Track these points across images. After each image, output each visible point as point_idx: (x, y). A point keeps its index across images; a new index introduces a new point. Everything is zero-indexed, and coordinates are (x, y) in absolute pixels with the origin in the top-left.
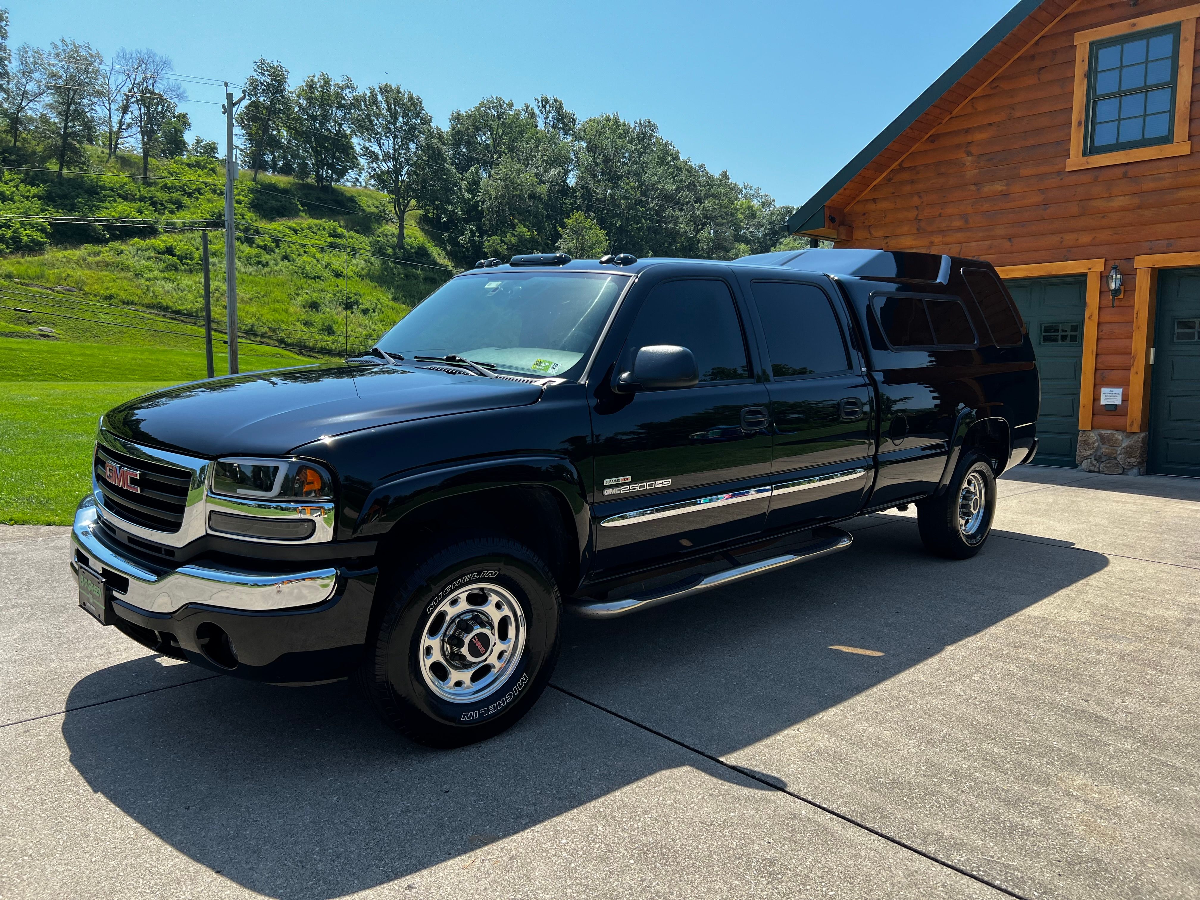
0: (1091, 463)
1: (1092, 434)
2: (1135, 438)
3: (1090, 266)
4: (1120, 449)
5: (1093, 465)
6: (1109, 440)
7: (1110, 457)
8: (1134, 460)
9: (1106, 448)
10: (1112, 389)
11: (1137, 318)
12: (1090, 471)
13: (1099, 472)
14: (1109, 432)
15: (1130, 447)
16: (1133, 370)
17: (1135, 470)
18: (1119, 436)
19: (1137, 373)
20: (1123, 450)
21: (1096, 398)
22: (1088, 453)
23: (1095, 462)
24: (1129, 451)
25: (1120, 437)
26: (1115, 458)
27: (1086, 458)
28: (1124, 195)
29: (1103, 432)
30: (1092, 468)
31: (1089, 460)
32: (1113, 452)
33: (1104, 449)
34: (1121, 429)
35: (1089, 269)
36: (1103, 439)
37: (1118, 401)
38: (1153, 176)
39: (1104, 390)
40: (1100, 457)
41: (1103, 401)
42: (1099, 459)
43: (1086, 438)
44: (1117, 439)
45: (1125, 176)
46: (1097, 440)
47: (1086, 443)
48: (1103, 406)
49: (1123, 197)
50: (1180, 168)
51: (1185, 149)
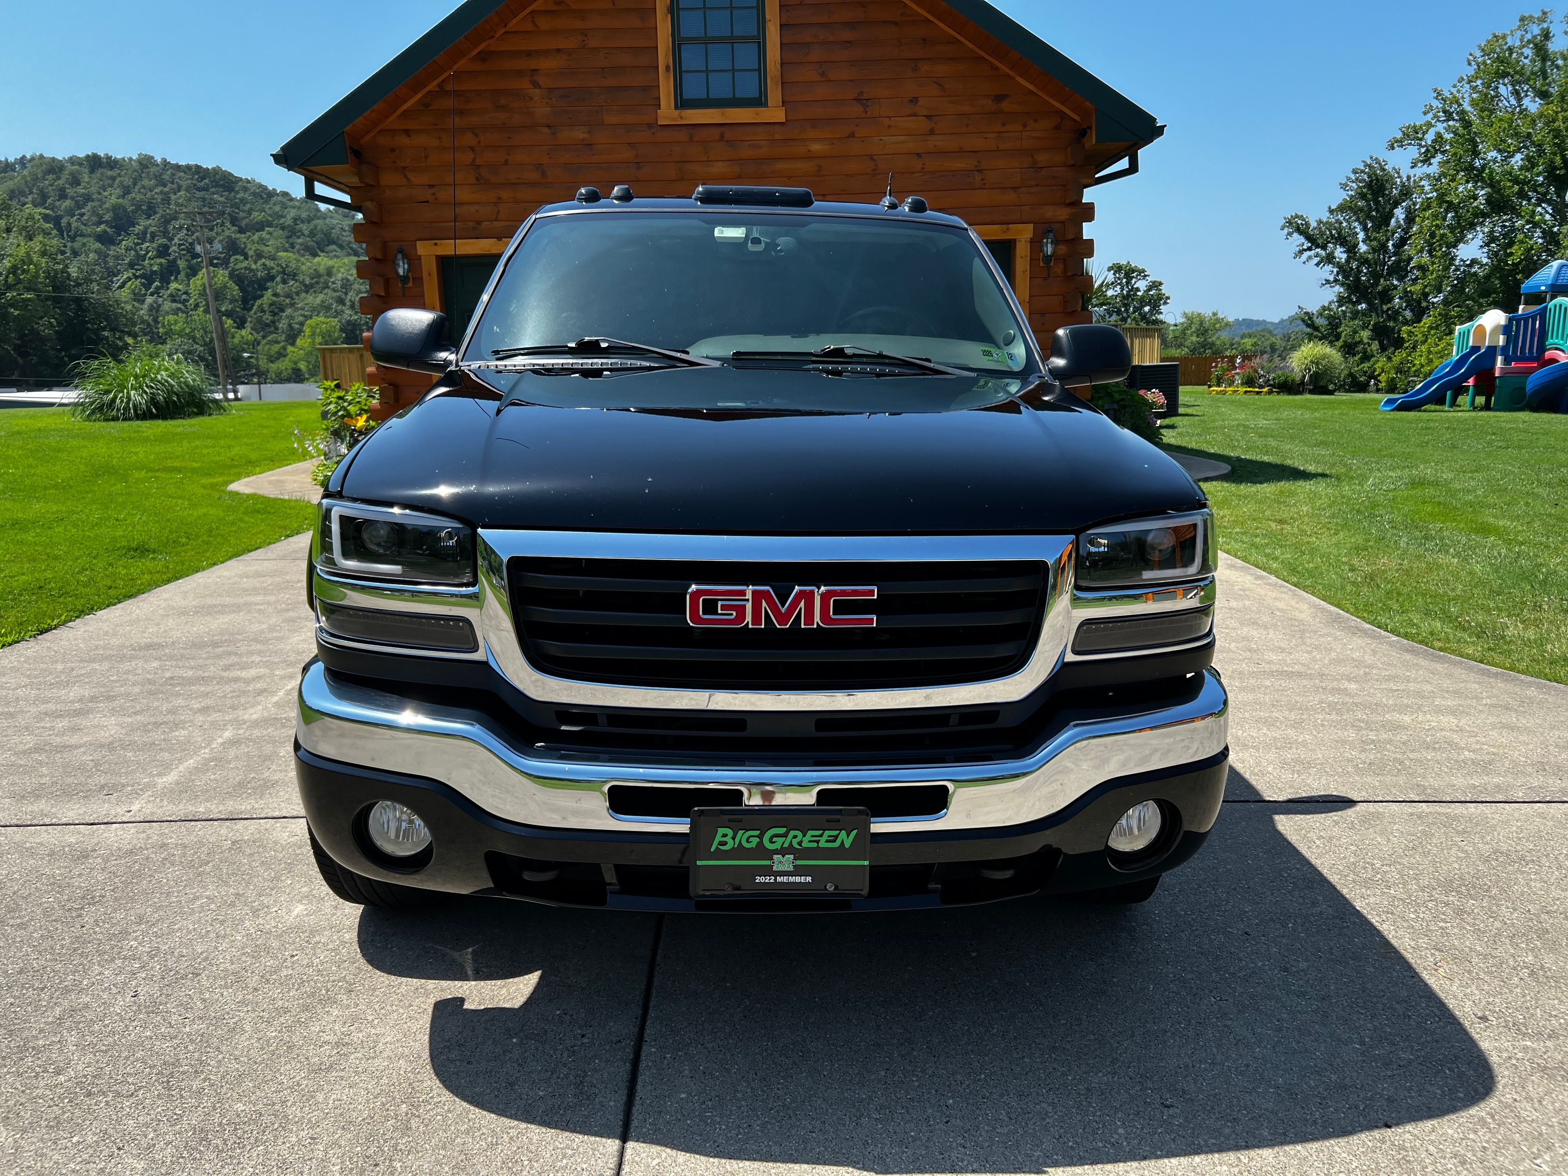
28: (723, 161)
38: (748, 143)
45: (722, 138)
49: (721, 163)
50: (777, 137)
51: (780, 116)
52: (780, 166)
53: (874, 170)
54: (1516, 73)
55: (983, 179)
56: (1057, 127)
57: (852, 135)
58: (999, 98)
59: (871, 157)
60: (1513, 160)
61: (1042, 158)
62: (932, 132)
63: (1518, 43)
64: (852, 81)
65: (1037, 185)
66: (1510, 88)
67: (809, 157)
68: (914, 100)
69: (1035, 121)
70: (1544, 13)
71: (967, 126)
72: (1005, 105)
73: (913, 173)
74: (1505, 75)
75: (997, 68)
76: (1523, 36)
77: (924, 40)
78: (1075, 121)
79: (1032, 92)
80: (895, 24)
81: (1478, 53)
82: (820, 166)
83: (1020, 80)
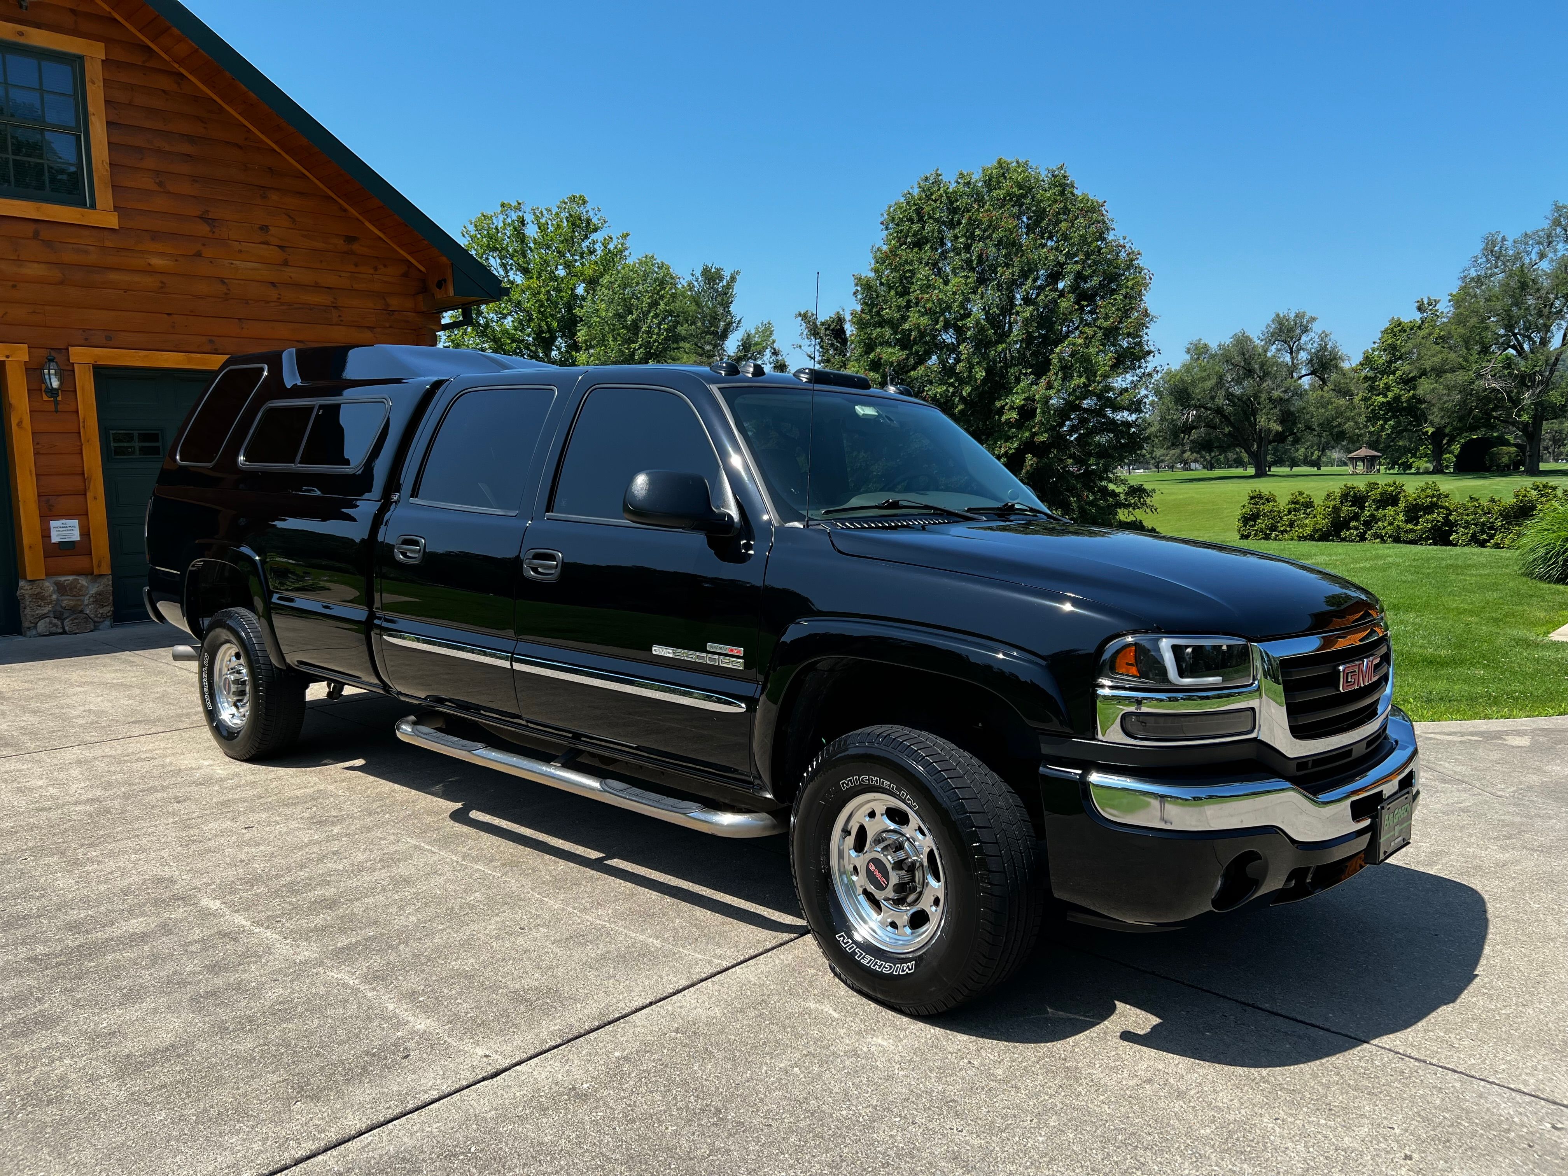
0: (50, 623)
1: (47, 584)
2: (104, 581)
3: (8, 353)
4: (87, 597)
5: (55, 625)
6: (71, 589)
7: (76, 611)
8: (108, 608)
9: (69, 600)
10: (64, 521)
11: (84, 427)
12: (52, 634)
13: (64, 632)
14: (71, 578)
15: (100, 593)
16: (90, 495)
17: (108, 623)
18: (83, 581)
19: (95, 498)
20: (91, 600)
21: (46, 534)
22: (46, 610)
23: (55, 621)
24: (98, 599)
25: (84, 583)
26: (81, 612)
27: (43, 617)
28: (39, 262)
29: (62, 579)
30: (54, 630)
31: (47, 620)
32: (79, 603)
33: (66, 602)
34: (88, 573)
35: (8, 357)
36: (61, 589)
37: (75, 535)
38: (74, 246)
39: (53, 524)
40: (62, 614)
41: (55, 538)
42: (59, 616)
43: (39, 590)
44: (82, 586)
45: (36, 235)
46: (54, 591)
47: (39, 597)
48: (55, 544)
49: (36, 265)
50: (107, 244)
51: (113, 221)
52: (113, 276)
53: (226, 294)
54: (503, 249)
55: (340, 316)
56: (405, 275)
57: (198, 254)
58: (350, 239)
59: (222, 281)
60: (506, 321)
61: (394, 303)
62: (286, 263)
63: (501, 225)
64: (195, 197)
65: (390, 327)
66: (499, 261)
67: (150, 271)
68: (264, 228)
69: (385, 266)
70: (519, 204)
71: (321, 262)
72: (355, 247)
73: (268, 302)
74: (495, 249)
75: (345, 210)
76: (505, 219)
77: (270, 168)
78: (421, 271)
79: (380, 238)
80: (240, 147)
81: (471, 228)
82: (162, 283)
83: (367, 224)
